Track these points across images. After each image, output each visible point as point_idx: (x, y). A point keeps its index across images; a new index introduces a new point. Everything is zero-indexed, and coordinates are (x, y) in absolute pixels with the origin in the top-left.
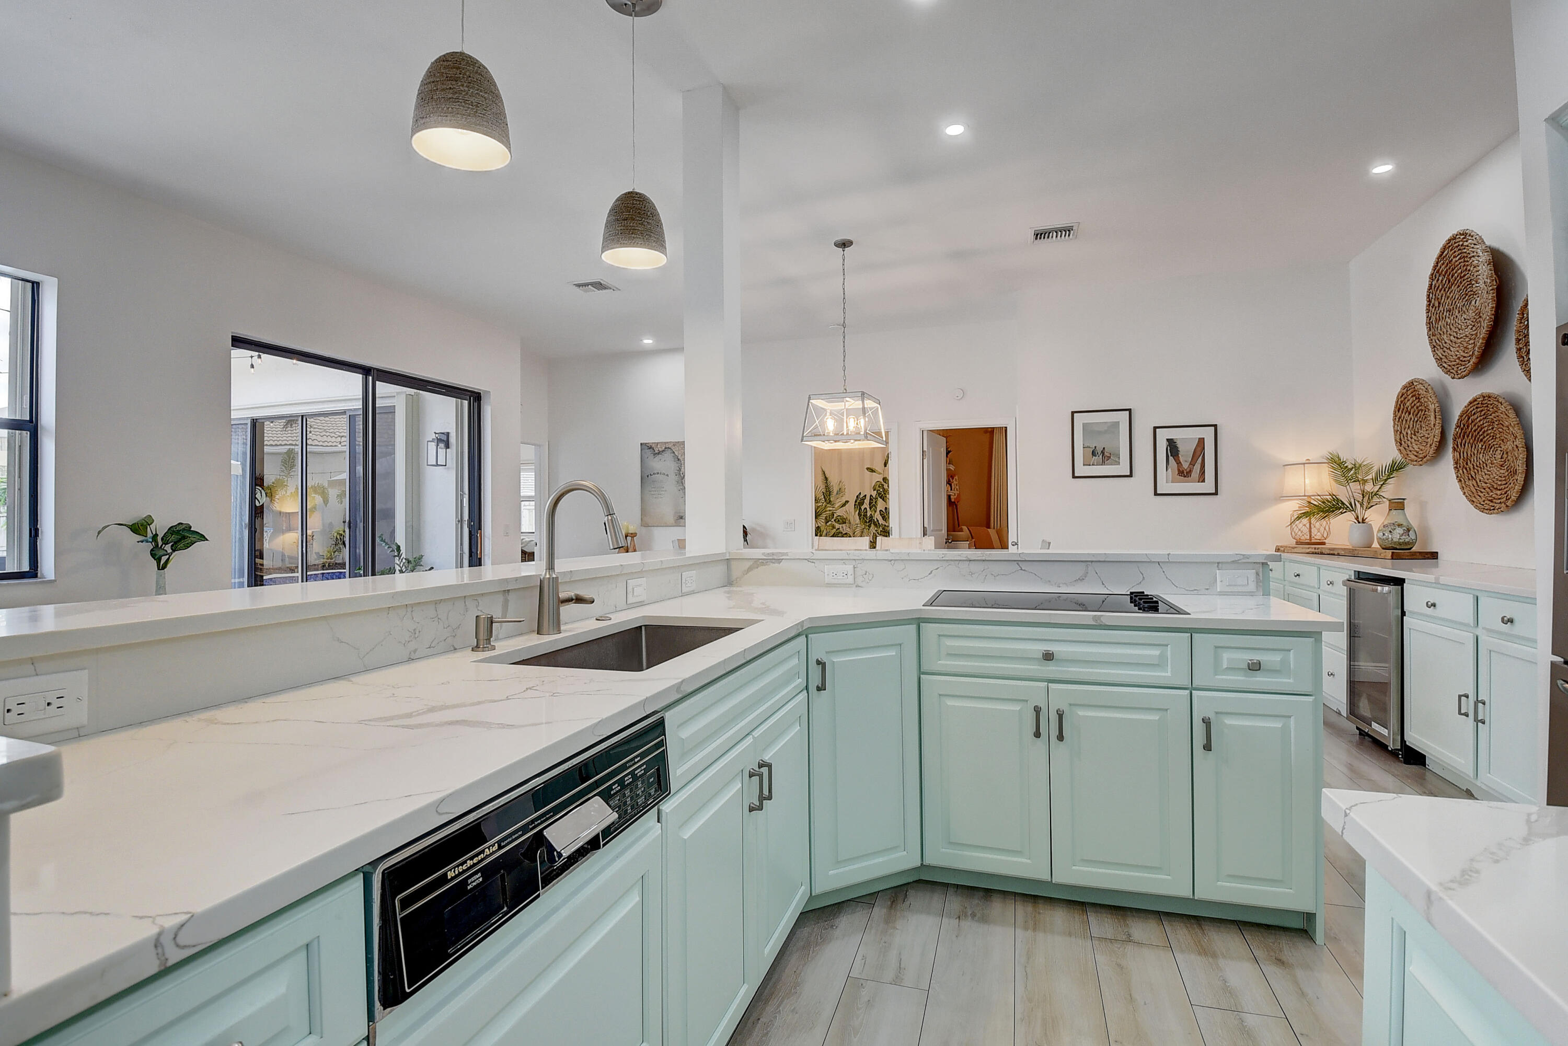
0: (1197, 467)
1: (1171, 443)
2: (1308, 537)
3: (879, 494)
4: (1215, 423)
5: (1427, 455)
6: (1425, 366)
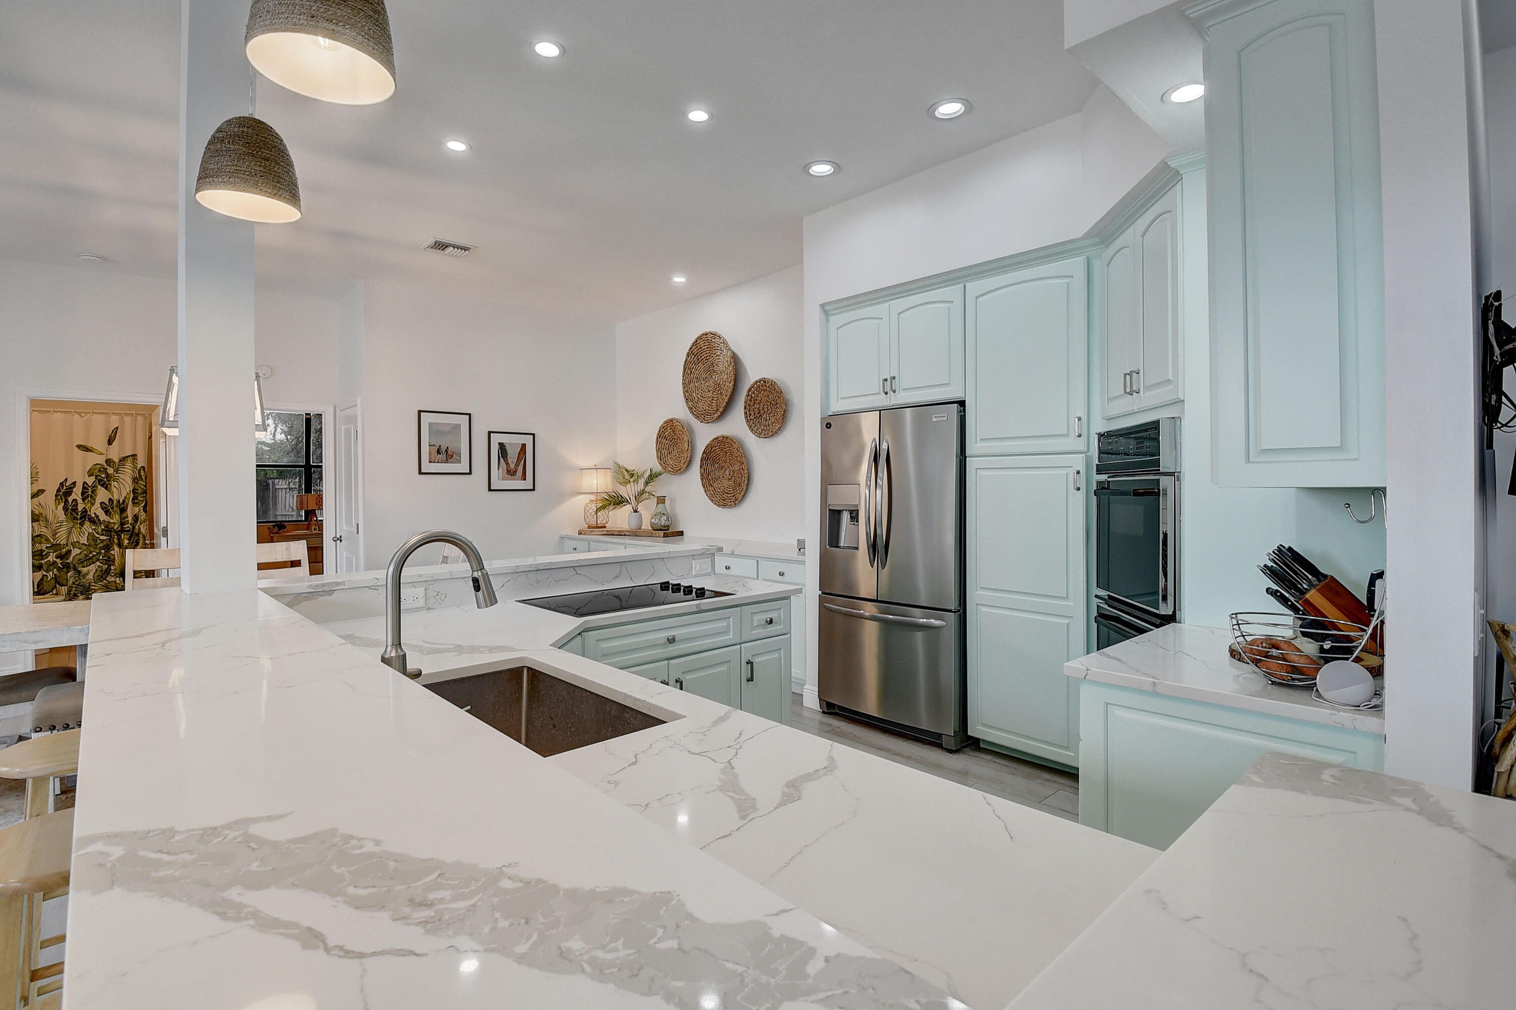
1: (502, 446)
2: (595, 523)
3: (100, 481)
4: (533, 433)
5: (681, 468)
6: (680, 411)
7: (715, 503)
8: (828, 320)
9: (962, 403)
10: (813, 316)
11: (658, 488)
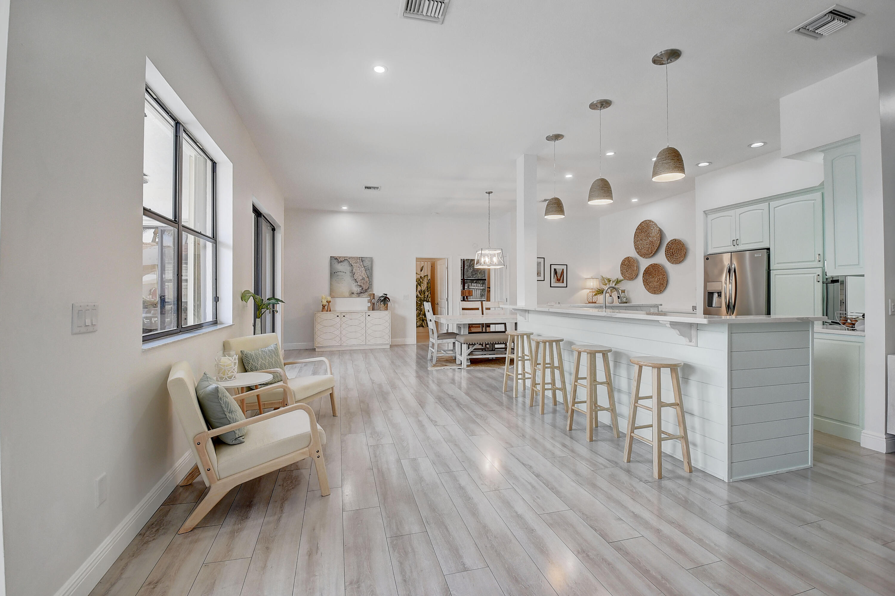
0: (562, 278)
1: (555, 269)
2: (592, 301)
3: (419, 283)
4: (566, 264)
5: (633, 277)
6: (632, 253)
7: (650, 292)
8: (707, 217)
9: (768, 249)
10: (700, 216)
11: (621, 287)
